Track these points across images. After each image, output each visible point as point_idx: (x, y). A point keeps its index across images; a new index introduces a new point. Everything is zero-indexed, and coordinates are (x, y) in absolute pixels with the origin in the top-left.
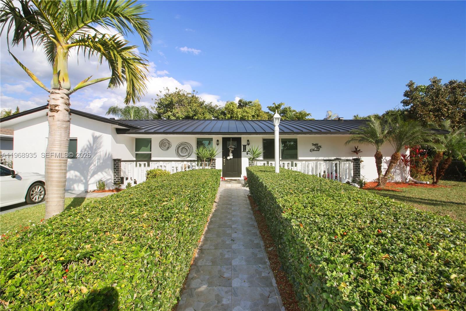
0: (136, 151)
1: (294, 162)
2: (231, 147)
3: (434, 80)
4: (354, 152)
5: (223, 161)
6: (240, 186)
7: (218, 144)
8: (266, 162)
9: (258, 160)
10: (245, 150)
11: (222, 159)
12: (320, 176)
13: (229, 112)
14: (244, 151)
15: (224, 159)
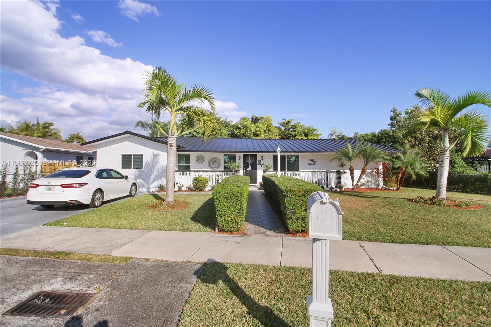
0: (178, 164)
1: (295, 173)
2: (250, 161)
3: (415, 107)
4: (341, 166)
6: (256, 189)
7: (240, 159)
8: (275, 173)
9: (269, 171)
10: (260, 164)
11: (242, 170)
12: (313, 183)
13: (244, 128)
14: (259, 165)
15: (244, 170)
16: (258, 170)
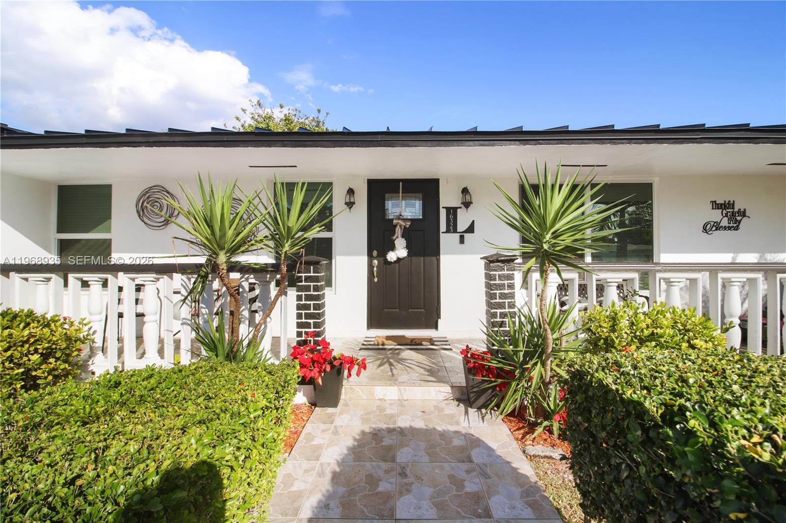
0: (60, 230)
2: (402, 215)
5: (370, 266)
6: (441, 397)
7: (350, 205)
10: (452, 227)
11: (365, 259)
14: (448, 231)
15: (375, 261)
16: (443, 258)
